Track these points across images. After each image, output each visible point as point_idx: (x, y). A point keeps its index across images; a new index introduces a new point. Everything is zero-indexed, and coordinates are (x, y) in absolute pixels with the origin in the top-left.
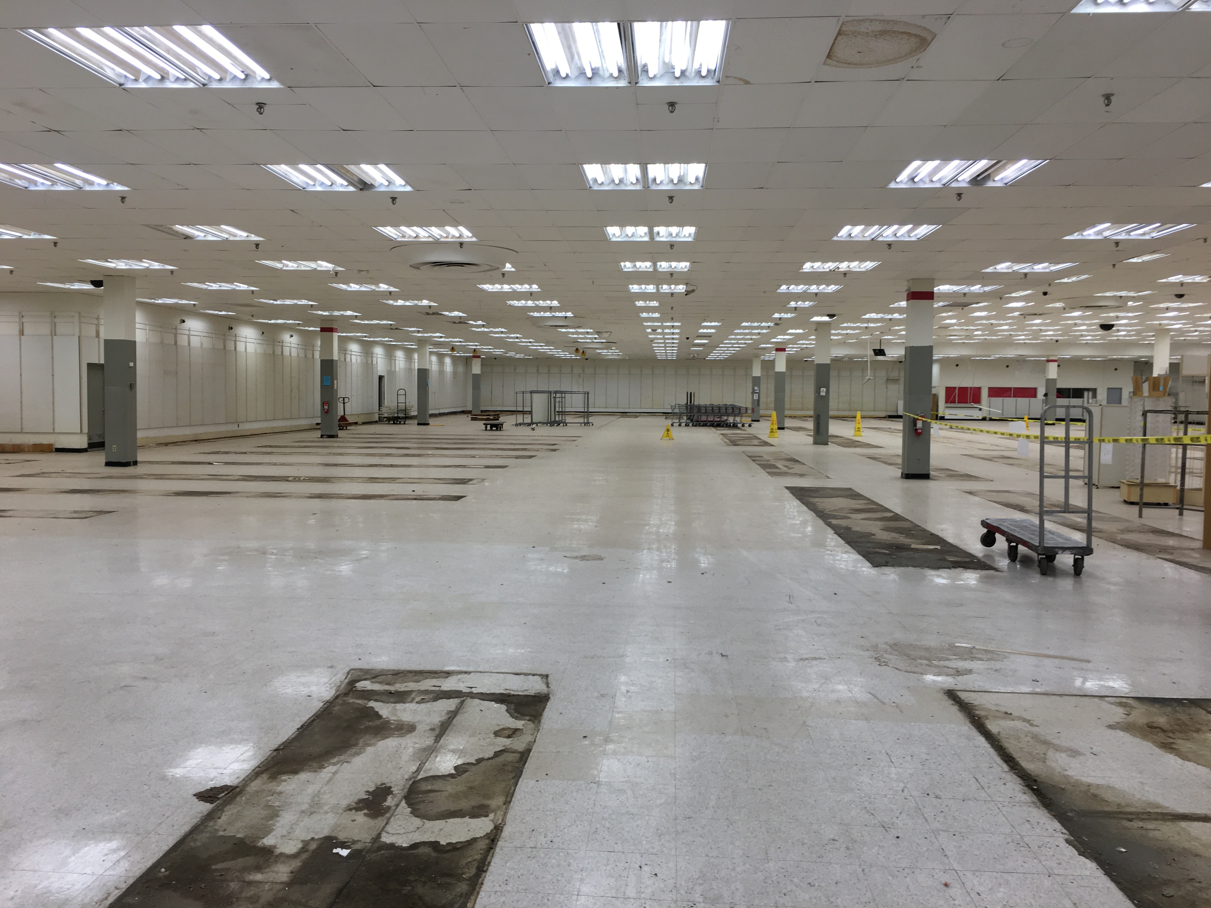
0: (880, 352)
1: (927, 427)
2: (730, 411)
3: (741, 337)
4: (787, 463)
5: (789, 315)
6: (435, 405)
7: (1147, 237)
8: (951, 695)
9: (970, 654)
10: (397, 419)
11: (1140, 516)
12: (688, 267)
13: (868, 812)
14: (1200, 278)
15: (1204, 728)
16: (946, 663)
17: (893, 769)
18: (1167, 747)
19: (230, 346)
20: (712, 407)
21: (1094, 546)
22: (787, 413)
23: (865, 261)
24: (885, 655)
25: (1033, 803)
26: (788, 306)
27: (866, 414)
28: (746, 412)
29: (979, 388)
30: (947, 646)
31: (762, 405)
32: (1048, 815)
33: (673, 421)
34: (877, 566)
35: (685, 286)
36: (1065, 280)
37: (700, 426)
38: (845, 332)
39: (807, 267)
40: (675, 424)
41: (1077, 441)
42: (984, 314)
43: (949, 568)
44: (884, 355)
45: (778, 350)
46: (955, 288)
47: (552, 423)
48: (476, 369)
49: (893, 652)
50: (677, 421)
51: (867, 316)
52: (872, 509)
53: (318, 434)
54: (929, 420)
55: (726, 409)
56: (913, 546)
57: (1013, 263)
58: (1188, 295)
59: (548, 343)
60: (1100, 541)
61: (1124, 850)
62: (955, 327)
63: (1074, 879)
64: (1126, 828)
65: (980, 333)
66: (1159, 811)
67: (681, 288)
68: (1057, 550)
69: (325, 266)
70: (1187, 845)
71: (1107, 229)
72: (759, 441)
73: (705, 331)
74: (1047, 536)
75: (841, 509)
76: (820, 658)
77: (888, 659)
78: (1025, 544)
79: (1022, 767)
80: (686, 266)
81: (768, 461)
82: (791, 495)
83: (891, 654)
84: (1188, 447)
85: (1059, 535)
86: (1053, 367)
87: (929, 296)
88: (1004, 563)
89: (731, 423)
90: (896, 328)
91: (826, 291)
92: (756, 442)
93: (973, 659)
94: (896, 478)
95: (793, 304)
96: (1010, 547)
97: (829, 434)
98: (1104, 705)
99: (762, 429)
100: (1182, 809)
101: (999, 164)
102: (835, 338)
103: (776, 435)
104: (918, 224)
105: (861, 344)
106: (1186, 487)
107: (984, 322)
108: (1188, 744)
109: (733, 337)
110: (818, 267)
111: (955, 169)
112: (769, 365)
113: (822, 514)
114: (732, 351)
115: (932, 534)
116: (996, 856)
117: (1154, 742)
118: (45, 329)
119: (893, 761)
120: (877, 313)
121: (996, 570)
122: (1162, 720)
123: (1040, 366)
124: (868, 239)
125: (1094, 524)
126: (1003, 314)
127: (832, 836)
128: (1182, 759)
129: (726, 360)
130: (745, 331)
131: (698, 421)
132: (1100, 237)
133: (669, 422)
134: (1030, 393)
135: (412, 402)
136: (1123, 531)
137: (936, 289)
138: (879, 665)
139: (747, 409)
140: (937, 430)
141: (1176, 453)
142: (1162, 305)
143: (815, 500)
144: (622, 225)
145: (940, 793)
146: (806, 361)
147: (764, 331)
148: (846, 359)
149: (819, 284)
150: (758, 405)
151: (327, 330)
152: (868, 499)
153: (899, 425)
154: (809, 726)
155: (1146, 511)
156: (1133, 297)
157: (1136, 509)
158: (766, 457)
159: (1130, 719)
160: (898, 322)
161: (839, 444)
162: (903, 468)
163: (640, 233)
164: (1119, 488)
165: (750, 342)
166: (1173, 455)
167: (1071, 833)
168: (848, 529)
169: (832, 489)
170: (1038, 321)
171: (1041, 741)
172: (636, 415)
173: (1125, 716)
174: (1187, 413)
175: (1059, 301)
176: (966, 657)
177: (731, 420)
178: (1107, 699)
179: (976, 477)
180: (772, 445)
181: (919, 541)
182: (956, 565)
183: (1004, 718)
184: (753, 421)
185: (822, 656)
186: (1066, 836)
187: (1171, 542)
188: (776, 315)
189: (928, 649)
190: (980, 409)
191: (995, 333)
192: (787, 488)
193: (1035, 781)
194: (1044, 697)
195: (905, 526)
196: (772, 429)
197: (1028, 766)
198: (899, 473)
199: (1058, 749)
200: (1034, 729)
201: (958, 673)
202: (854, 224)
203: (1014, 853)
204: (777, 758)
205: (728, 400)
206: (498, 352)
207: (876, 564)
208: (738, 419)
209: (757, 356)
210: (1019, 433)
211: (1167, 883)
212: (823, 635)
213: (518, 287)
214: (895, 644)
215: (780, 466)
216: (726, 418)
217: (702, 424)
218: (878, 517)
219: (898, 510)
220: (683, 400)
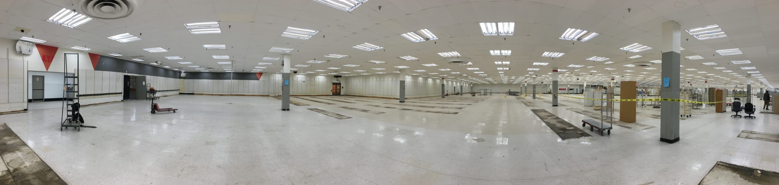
1: (557, 96)
5: (528, 75)
6: (463, 92)
10: (457, 94)
19: (427, 82)
20: (514, 92)
22: (527, 93)
23: (546, 62)
27: (544, 93)
28: (520, 93)
31: (522, 92)
34: (564, 140)
37: (511, 95)
39: (534, 64)
43: (581, 137)
45: (525, 82)
47: (485, 95)
48: (472, 85)
52: (551, 116)
53: (441, 97)
54: (557, 94)
56: (567, 128)
59: (484, 81)
60: (614, 125)
68: (605, 129)
69: (449, 70)
71: (594, 58)
73: (513, 78)
74: (603, 126)
75: (544, 116)
78: (593, 126)
80: (509, 63)
82: (532, 112)
86: (569, 85)
92: (522, 99)
95: (529, 73)
96: (591, 128)
97: (536, 97)
99: (523, 96)
101: (587, 34)
103: (526, 97)
104: (561, 52)
105: (539, 81)
109: (517, 80)
110: (536, 64)
111: (577, 33)
112: (524, 85)
113: (540, 118)
114: (517, 82)
118: (395, 79)
121: (591, 136)
123: (567, 85)
124: (549, 56)
125: (612, 121)
129: (516, 84)
133: (506, 94)
134: (565, 89)
135: (460, 91)
137: (558, 70)
140: (559, 96)
143: (538, 113)
144: (497, 61)
146: (531, 84)
151: (443, 79)
152: (547, 112)
153: (551, 95)
158: (525, 102)
161: (538, 99)
163: (500, 63)
168: (549, 123)
169: (540, 110)
172: (500, 93)
177: (517, 94)
180: (526, 100)
181: (568, 126)
182: (582, 135)
184: (521, 95)
188: (526, 75)
192: (531, 110)
195: (561, 121)
198: (552, 105)
202: (548, 51)
205: (517, 91)
206: (476, 82)
207: (562, 138)
209: (521, 83)
213: (480, 72)
215: (529, 105)
218: (554, 119)
220: (508, 91)
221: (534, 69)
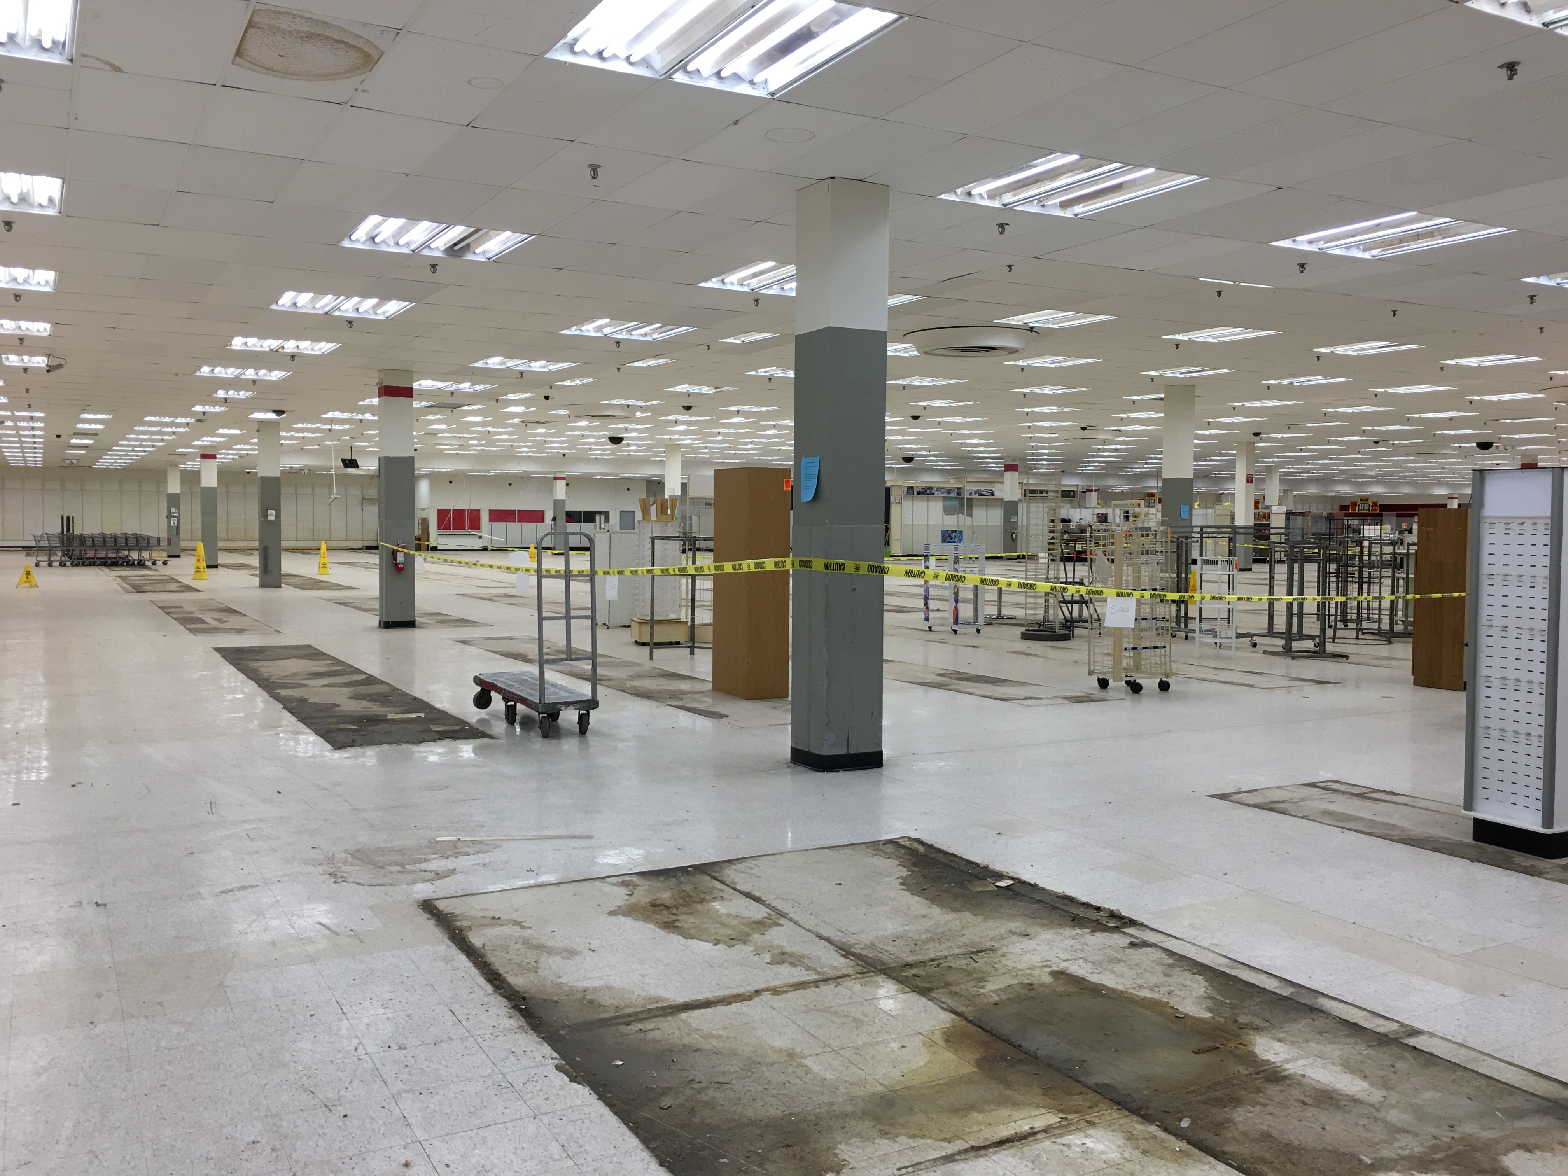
0: (351, 463)
1: (410, 560)
2: (132, 542)
3: (146, 437)
4: (218, 615)
5: (217, 409)
7: (649, 339)
8: (428, 906)
9: (455, 850)
11: (652, 658)
12: (48, 329)
13: (305, 1090)
14: (706, 389)
15: (708, 897)
16: (424, 866)
17: (345, 1022)
18: (670, 926)
20: (104, 538)
21: (600, 698)
22: (220, 544)
23: (319, 340)
24: (343, 868)
25: (521, 1027)
26: (215, 395)
27: (333, 544)
28: (159, 543)
29: (478, 511)
30: (426, 842)
31: (182, 534)
32: (537, 1039)
33: (39, 558)
34: (340, 748)
35: (46, 359)
36: (568, 383)
37: (84, 565)
38: (301, 435)
39: (238, 343)
40: (41, 564)
41: (581, 574)
42: (478, 419)
43: (434, 741)
44: (357, 467)
45: (204, 456)
46: (440, 385)
49: (355, 861)
50: (46, 558)
51: (330, 415)
52: (335, 671)
54: (411, 552)
55: (126, 540)
56: (390, 716)
57: (505, 357)
58: (696, 407)
60: (609, 691)
61: (620, 1063)
62: (446, 434)
63: (564, 1115)
64: (623, 1035)
65: (475, 442)
66: (659, 1005)
67: (41, 361)
68: (559, 706)
70: (686, 1040)
71: (606, 326)
72: (178, 585)
73: (87, 426)
74: (549, 690)
75: (294, 674)
76: (252, 887)
77: (347, 873)
78: (524, 701)
79: (509, 983)
80: (45, 329)
81: (191, 613)
82: (223, 659)
83: (352, 865)
84: (697, 577)
85: (563, 688)
86: (561, 485)
87: (407, 392)
88: (500, 727)
89: (134, 560)
90: (371, 432)
91: (269, 378)
92: (173, 587)
93: (457, 854)
94: (372, 629)
95: (221, 394)
96: (508, 707)
97: (282, 572)
98: (607, 888)
99: (183, 568)
100: (681, 999)
101: (477, 233)
102: (287, 442)
103: (204, 575)
104: (385, 298)
105: (325, 452)
106: (697, 622)
107: (480, 429)
108: (692, 919)
109: (133, 436)
110: (254, 345)
111: (427, 233)
112: (191, 478)
113: (266, 683)
114: (134, 456)
115: (415, 699)
116: (472, 1109)
117: (657, 923)
119: (345, 1011)
120: (343, 411)
121: (490, 737)
122: (666, 896)
123: (547, 483)
124: (321, 312)
125: (600, 671)
126: (501, 420)
127: (253, 1138)
128: (686, 938)
129: (124, 470)
130: (150, 429)
131: (81, 559)
132: (599, 335)
133: (32, 560)
134: (536, 516)
136: (633, 678)
137: (415, 385)
138: (335, 882)
139: (159, 539)
140: (422, 564)
141: (685, 583)
142: (671, 418)
143: (255, 665)
145: (405, 1041)
146: (248, 473)
147: (182, 430)
148: (306, 471)
149: (257, 368)
150: (178, 533)
152: (333, 659)
153: (374, 559)
154: (227, 987)
155: (657, 652)
156: (641, 407)
157: (647, 650)
158: (188, 608)
159: (633, 900)
160: (370, 425)
161: (296, 586)
162: (381, 615)
164: (629, 626)
165: (161, 444)
166: (684, 587)
167: (562, 1057)
168: (303, 700)
169: (285, 647)
170: (541, 431)
171: (533, 945)
173: (627, 897)
174: (696, 539)
175: (562, 407)
176: (448, 853)
177: (134, 555)
178: (608, 880)
179: (472, 622)
180: (199, 591)
181: (397, 709)
182: (443, 736)
183: (491, 925)
184: (169, 556)
185: (253, 883)
186: (556, 1062)
187: (684, 686)
188: (198, 408)
189: (402, 850)
190: (480, 537)
191: (493, 443)
192: (218, 650)
193: (524, 998)
194: (539, 889)
195: (381, 691)
196: (198, 568)
197: (517, 981)
198: (375, 621)
199: (550, 951)
200: (527, 933)
201: (439, 875)
202: (300, 290)
203: (495, 1099)
204: (175, 1043)
205: (131, 527)
207: (338, 746)
208: (146, 555)
209: (174, 465)
210: (517, 566)
211: (664, 1092)
212: (257, 853)
214: (358, 851)
215: (208, 620)
216: (126, 553)
217: (87, 562)
218: (345, 681)
219: (374, 670)
220: (55, 528)
221: (290, 346)
